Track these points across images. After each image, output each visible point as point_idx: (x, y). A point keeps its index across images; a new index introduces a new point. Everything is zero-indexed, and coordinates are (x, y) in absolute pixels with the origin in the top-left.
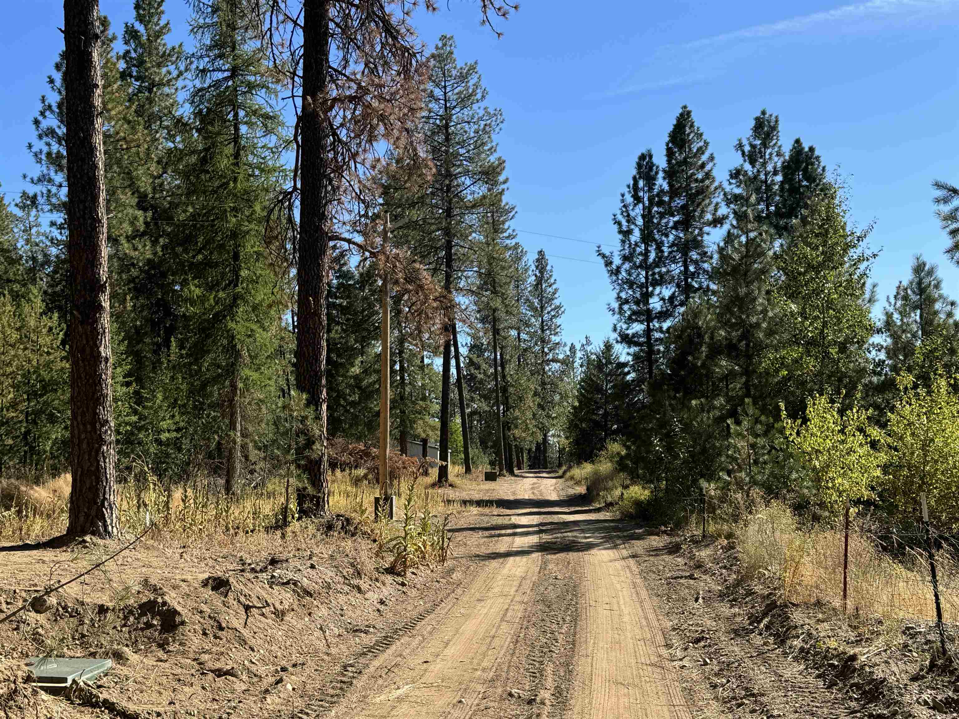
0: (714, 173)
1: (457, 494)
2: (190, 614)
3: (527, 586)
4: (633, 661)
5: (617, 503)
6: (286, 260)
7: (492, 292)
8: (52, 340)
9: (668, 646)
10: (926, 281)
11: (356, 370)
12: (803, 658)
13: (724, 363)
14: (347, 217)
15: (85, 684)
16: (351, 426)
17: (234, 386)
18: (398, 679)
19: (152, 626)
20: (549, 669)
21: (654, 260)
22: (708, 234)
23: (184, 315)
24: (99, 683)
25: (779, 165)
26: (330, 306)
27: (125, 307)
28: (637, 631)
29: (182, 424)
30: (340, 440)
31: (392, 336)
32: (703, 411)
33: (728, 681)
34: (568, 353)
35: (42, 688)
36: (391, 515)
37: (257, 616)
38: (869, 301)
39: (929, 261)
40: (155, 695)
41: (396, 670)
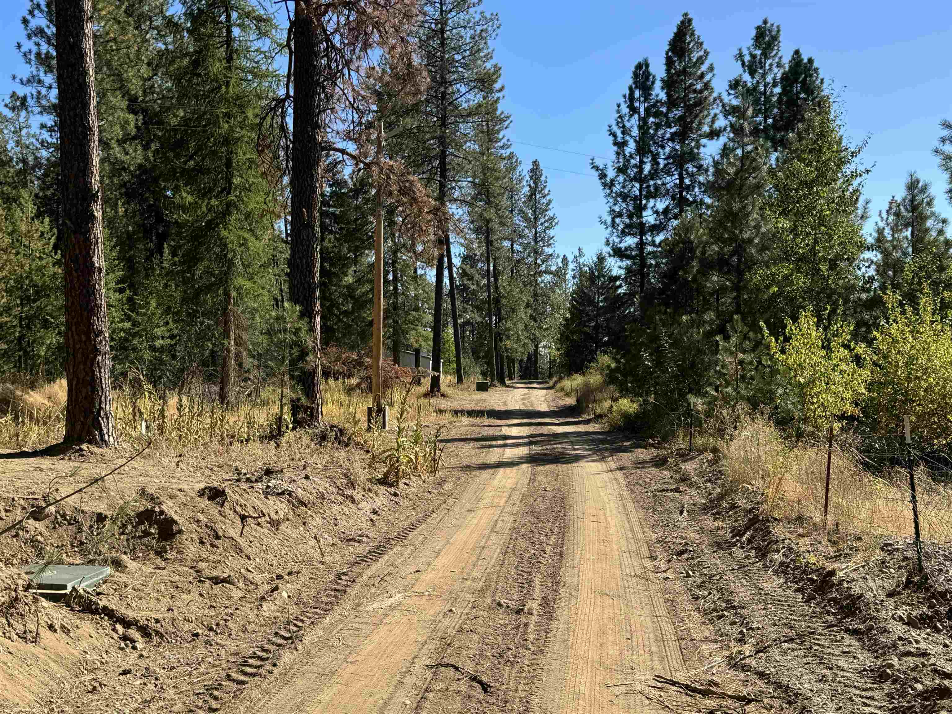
0: (713, 84)
1: (449, 403)
2: (187, 523)
3: (517, 497)
4: (618, 572)
5: (606, 416)
6: (280, 169)
7: (486, 203)
8: (45, 245)
9: (653, 558)
10: (919, 198)
11: (349, 279)
12: (782, 572)
13: (715, 278)
14: (341, 127)
15: (85, 591)
16: (344, 335)
17: (227, 294)
18: (390, 588)
19: (150, 534)
20: (537, 580)
21: (650, 172)
22: (704, 146)
23: (176, 222)
24: (98, 590)
25: (779, 76)
26: (323, 214)
27: (116, 212)
28: (623, 543)
29: (175, 332)
30: (333, 350)
31: (385, 246)
32: (693, 327)
33: (710, 593)
34: (560, 265)
35: (42, 595)
36: (384, 427)
37: (253, 525)
38: (862, 218)
39: (923, 178)
40: (153, 603)
41: (388, 579)
